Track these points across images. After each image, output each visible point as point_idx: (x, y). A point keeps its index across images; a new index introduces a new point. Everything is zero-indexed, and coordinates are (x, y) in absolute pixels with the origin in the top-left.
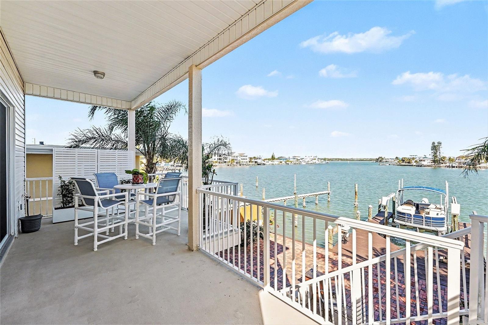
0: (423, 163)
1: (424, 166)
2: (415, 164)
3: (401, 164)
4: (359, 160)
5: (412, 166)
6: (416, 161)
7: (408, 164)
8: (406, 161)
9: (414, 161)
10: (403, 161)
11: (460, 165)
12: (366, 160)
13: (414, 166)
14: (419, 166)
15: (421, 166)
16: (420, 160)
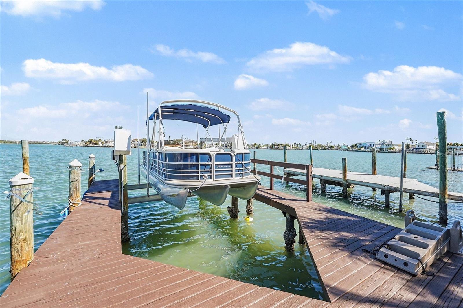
0: (108, 144)
1: (109, 147)
2: (101, 145)
3: (89, 145)
4: (35, 143)
5: (99, 147)
6: (102, 143)
7: (95, 145)
8: (93, 142)
9: (101, 142)
10: (90, 142)
11: (135, 146)
12: (45, 144)
13: (101, 147)
14: (105, 147)
15: (107, 147)
16: (106, 142)
